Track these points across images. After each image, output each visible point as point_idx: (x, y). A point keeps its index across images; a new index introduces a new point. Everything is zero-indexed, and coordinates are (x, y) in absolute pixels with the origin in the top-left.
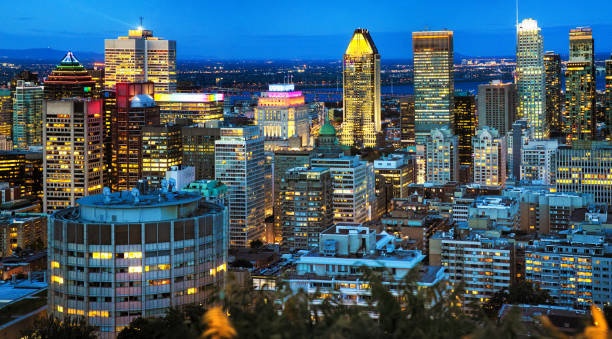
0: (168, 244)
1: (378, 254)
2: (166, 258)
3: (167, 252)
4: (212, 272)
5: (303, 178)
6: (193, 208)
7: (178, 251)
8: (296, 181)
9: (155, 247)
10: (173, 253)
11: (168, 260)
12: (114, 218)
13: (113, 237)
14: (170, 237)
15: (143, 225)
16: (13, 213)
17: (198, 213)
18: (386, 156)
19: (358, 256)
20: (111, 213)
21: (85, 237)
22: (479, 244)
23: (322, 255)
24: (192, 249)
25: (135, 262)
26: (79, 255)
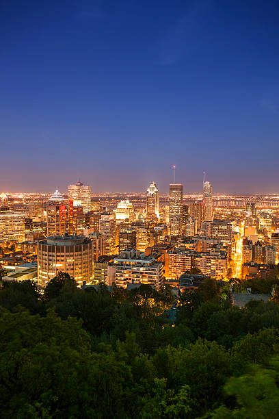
0: (73, 253)
2: (72, 258)
7: (76, 255)
9: (69, 254)
10: (74, 256)
13: (56, 250)
14: (73, 251)
18: (158, 226)
19: (133, 259)
21: (47, 250)
22: (181, 255)
23: (121, 258)
24: (81, 255)
25: (63, 258)
26: (46, 255)
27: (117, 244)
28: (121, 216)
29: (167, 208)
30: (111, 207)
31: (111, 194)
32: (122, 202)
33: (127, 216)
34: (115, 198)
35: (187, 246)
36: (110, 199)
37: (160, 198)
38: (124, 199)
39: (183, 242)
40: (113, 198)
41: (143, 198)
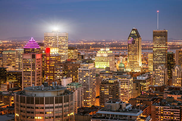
0: (53, 105)
1: (126, 111)
2: (52, 110)
3: (53, 108)
4: (68, 115)
5: (108, 83)
6: (62, 92)
7: (56, 107)
8: (105, 83)
9: (48, 106)
10: (54, 108)
11: (53, 110)
12: (35, 95)
13: (34, 102)
14: (54, 102)
15: (44, 97)
16: (12, 92)
17: (64, 94)
18: (141, 75)
19: (118, 111)
20: (34, 93)
21: (26, 101)
22: (169, 107)
23: (106, 111)
24: (62, 107)
25: (42, 110)
26: (24, 107)
27: (98, 94)
28: (101, 65)
29: (150, 55)
30: (90, 55)
31: (88, 42)
32: (102, 49)
33: (108, 65)
34: (93, 46)
35: (175, 97)
36: (88, 47)
37: (143, 46)
38: (103, 47)
39: (171, 93)
40: (90, 45)
41: (124, 46)
